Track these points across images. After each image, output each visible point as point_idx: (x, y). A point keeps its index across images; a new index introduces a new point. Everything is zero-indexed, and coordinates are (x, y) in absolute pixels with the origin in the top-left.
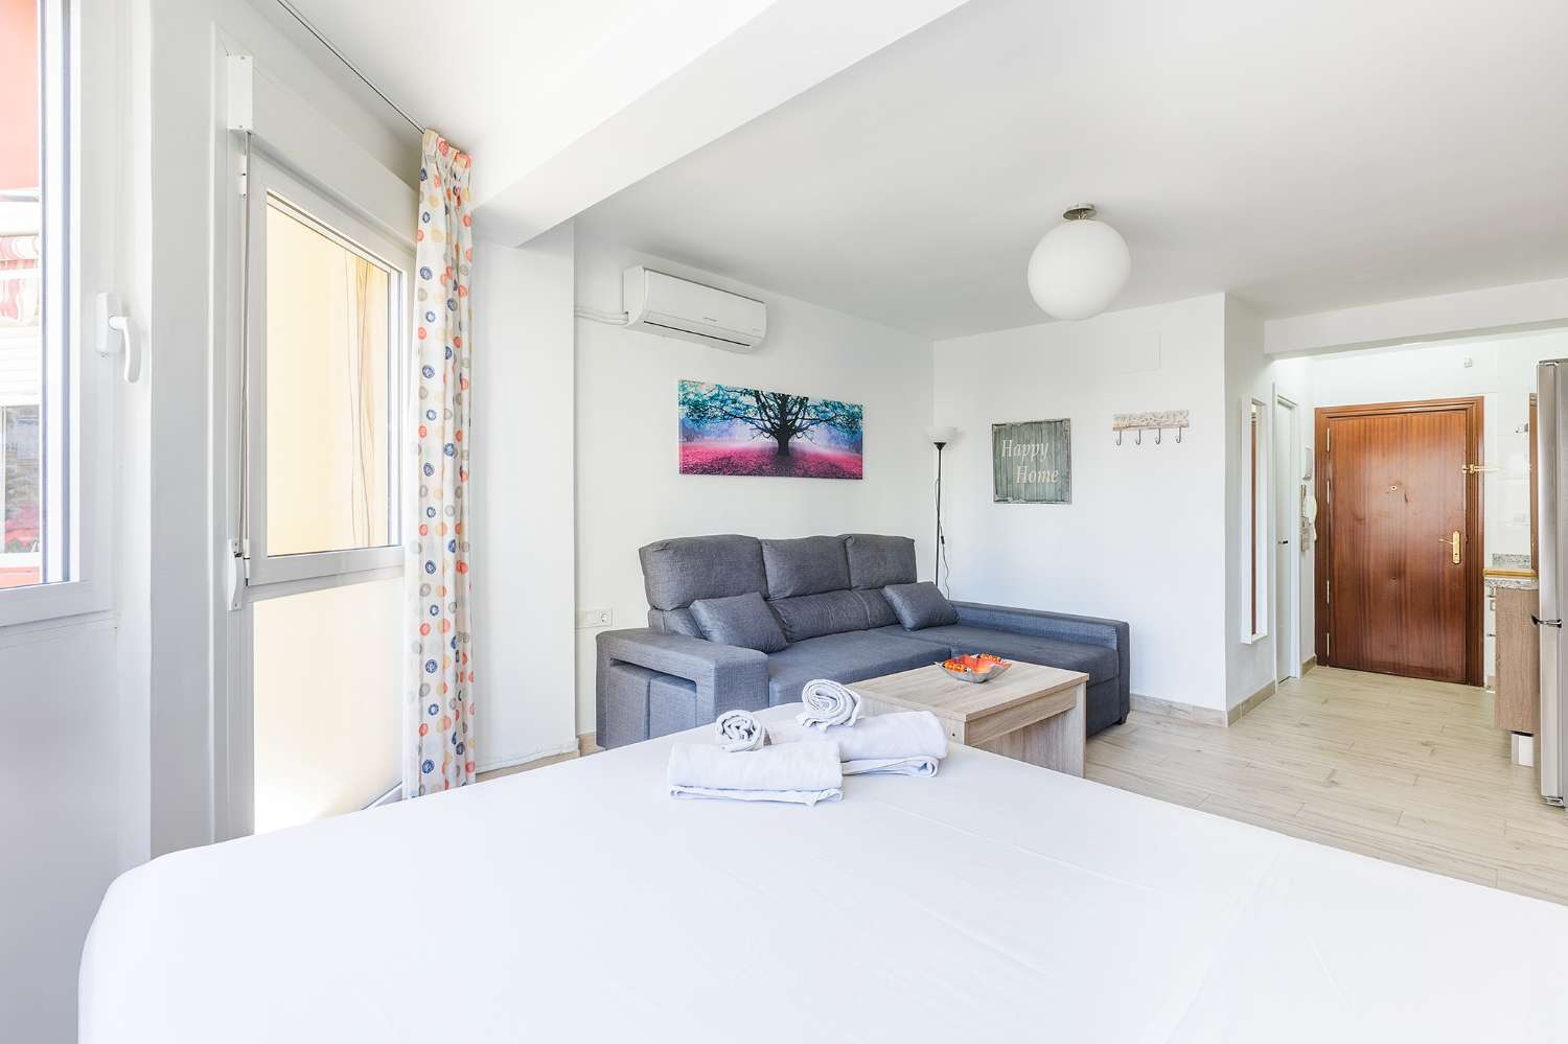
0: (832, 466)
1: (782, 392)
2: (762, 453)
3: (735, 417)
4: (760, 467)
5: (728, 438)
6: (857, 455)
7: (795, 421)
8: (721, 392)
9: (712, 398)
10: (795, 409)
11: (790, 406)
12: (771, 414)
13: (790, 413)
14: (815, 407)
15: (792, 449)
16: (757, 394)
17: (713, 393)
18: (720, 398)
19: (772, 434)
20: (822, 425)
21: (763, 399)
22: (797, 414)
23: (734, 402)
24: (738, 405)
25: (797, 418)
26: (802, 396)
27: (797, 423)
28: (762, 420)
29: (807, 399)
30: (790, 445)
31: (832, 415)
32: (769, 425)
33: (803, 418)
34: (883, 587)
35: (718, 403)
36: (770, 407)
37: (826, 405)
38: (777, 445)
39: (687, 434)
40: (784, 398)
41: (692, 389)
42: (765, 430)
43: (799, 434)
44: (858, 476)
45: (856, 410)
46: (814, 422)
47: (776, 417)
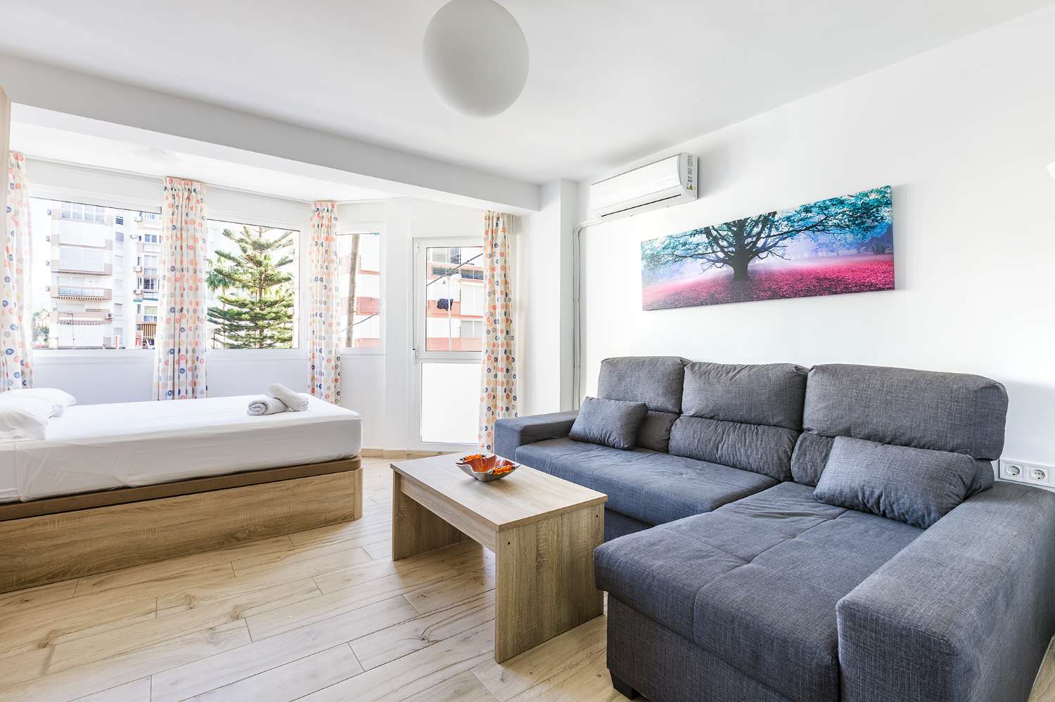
0: (819, 279)
1: (736, 219)
2: (715, 282)
3: (686, 257)
4: (712, 296)
5: (679, 276)
6: (880, 257)
7: (755, 243)
8: (672, 241)
9: (664, 248)
10: (756, 230)
11: (748, 229)
12: (724, 244)
13: (749, 235)
14: (788, 219)
15: (754, 272)
16: (707, 231)
17: (665, 244)
18: (672, 245)
19: (724, 261)
20: (802, 235)
21: (714, 233)
22: (759, 234)
23: (684, 244)
24: (687, 246)
25: (759, 238)
26: (765, 212)
27: (760, 244)
28: (714, 252)
29: (775, 213)
30: (749, 269)
31: (817, 219)
32: (721, 255)
33: (769, 236)
34: (834, 437)
35: (669, 251)
36: (723, 238)
37: (807, 210)
38: (733, 272)
39: (646, 280)
40: (741, 224)
41: (649, 246)
42: (719, 260)
43: (762, 255)
44: (889, 285)
45: (873, 196)
46: (783, 236)
47: (730, 245)
